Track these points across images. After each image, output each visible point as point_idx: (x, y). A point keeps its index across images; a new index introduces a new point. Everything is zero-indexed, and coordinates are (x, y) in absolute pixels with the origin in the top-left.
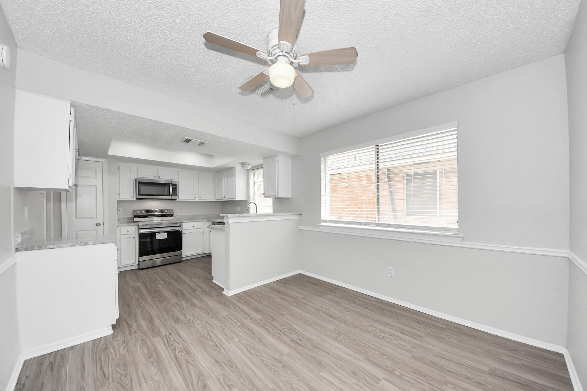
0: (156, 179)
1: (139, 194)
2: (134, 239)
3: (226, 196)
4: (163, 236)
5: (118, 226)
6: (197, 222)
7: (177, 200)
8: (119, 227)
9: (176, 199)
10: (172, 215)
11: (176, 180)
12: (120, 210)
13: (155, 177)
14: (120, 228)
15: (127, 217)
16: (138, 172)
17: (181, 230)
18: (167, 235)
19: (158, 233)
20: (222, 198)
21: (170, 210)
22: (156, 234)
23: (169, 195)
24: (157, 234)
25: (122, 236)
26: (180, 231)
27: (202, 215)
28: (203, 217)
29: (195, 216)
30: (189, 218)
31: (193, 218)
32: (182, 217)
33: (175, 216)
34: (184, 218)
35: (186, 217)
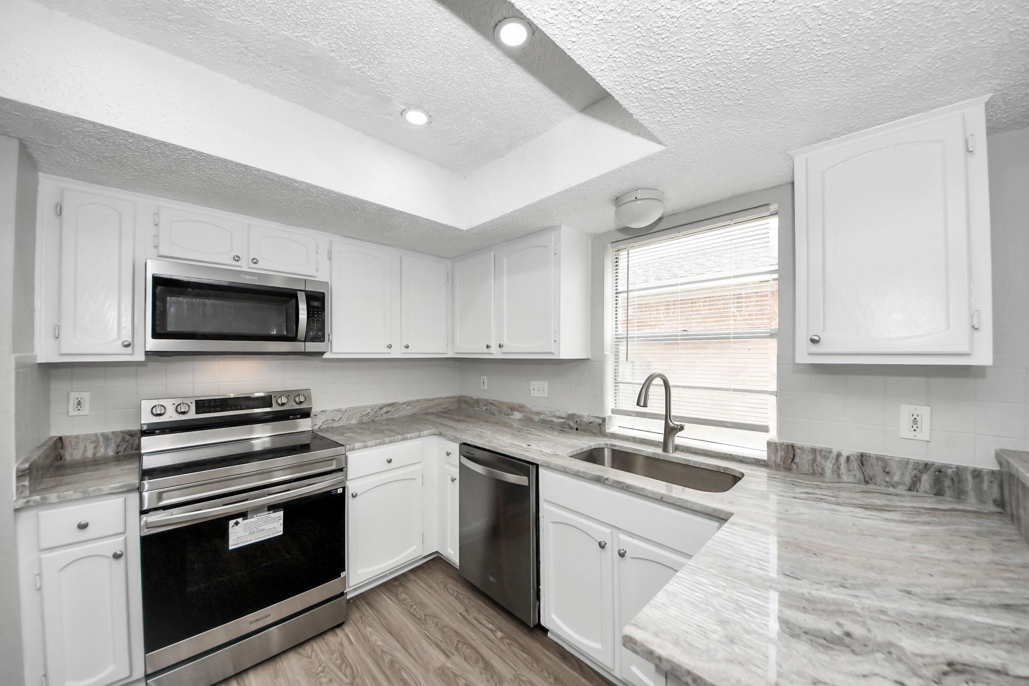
0: (245, 266)
1: (158, 331)
2: (115, 563)
3: (505, 342)
4: (263, 530)
5: (17, 510)
6: (402, 440)
7: (325, 356)
8: (25, 516)
9: (323, 353)
10: (306, 414)
11: (322, 277)
12: (79, 404)
13: (237, 259)
14: (38, 517)
15: (113, 433)
16: (156, 236)
17: (344, 488)
18: (282, 521)
19: (240, 520)
20: (486, 350)
21: (298, 393)
22: (232, 523)
23: (294, 339)
24: (237, 523)
25: (45, 556)
26: (340, 491)
27: (405, 405)
28: (408, 410)
29: (385, 410)
30: (365, 419)
31: (377, 417)
32: (339, 417)
33: (317, 414)
34: (347, 417)
35: (353, 415)
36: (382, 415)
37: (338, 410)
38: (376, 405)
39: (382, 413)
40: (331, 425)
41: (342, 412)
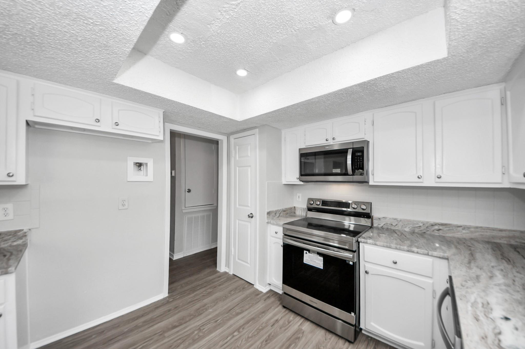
7: (370, 184)
9: (367, 182)
10: (368, 216)
12: (299, 197)
23: (346, 174)
27: (460, 229)
28: (464, 233)
29: (436, 227)
30: (417, 230)
31: (428, 231)
32: (396, 224)
33: (381, 218)
34: (402, 225)
35: (406, 224)
36: (433, 231)
37: (395, 219)
38: (427, 222)
39: (433, 229)
40: (389, 227)
41: (397, 221)
